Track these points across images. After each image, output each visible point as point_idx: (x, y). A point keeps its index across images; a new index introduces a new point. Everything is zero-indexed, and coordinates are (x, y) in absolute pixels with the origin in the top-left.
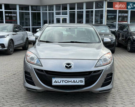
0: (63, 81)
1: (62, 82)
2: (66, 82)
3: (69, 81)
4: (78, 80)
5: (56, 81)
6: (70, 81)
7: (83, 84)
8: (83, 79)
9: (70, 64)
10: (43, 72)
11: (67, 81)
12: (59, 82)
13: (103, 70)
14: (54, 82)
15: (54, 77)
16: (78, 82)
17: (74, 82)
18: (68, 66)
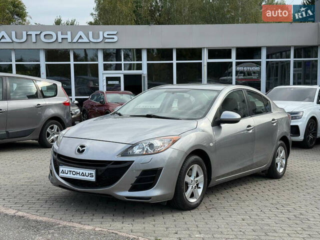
0: (70, 171)
2: (74, 173)
3: (77, 173)
4: (87, 171)
5: (63, 170)
7: (93, 179)
8: (93, 172)
9: (84, 147)
12: (66, 172)
13: (133, 161)
14: (61, 172)
15: (62, 165)
16: (87, 175)
17: (83, 174)
18: (81, 150)
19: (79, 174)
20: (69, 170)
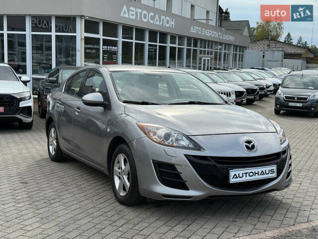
0: (246, 173)
1: (244, 175)
2: (251, 174)
3: (255, 174)
5: (235, 175)
6: (257, 172)
7: (275, 175)
8: (275, 167)
9: (251, 142)
10: (209, 160)
11: (253, 173)
12: (241, 176)
14: (232, 177)
15: (233, 168)
16: (267, 172)
17: (263, 173)
18: (250, 146)
19: (258, 173)
20: (244, 172)
